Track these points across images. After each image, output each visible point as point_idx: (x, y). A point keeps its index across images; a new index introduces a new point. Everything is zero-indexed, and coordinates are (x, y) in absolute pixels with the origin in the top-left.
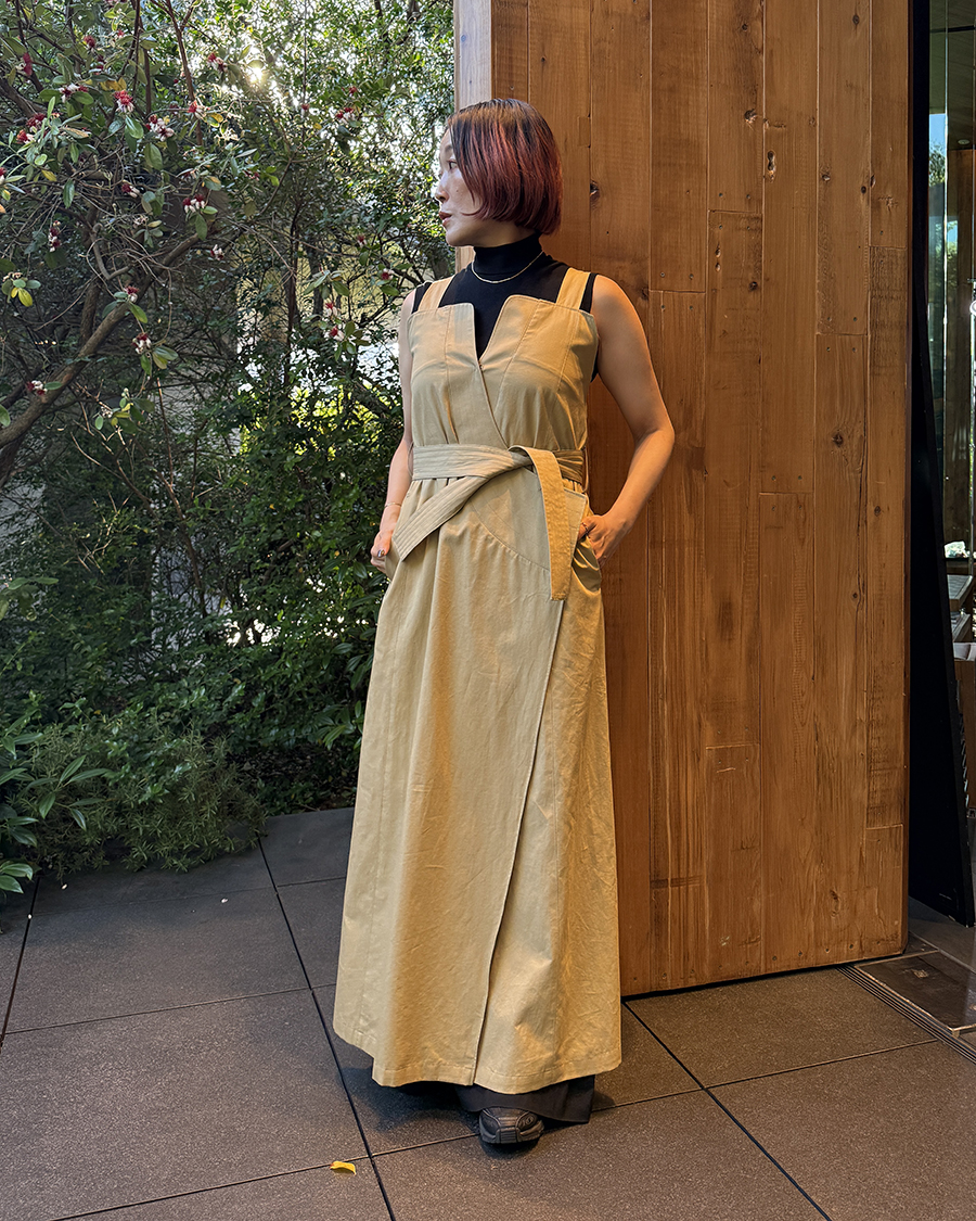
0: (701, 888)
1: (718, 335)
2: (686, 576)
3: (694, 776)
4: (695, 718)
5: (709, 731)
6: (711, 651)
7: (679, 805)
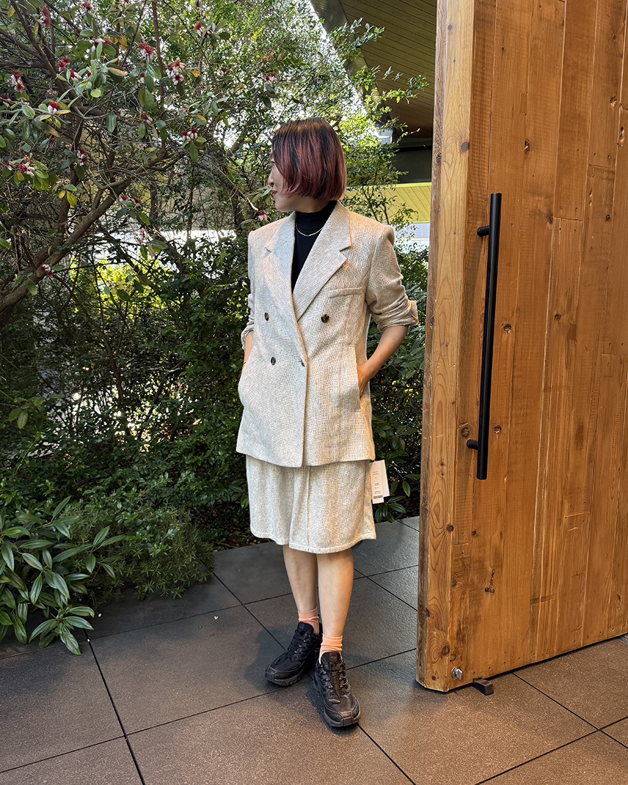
0: (556, 600)
1: (588, 250)
2: (562, 409)
3: (557, 534)
4: (560, 500)
5: (566, 506)
6: (571, 456)
7: (548, 553)
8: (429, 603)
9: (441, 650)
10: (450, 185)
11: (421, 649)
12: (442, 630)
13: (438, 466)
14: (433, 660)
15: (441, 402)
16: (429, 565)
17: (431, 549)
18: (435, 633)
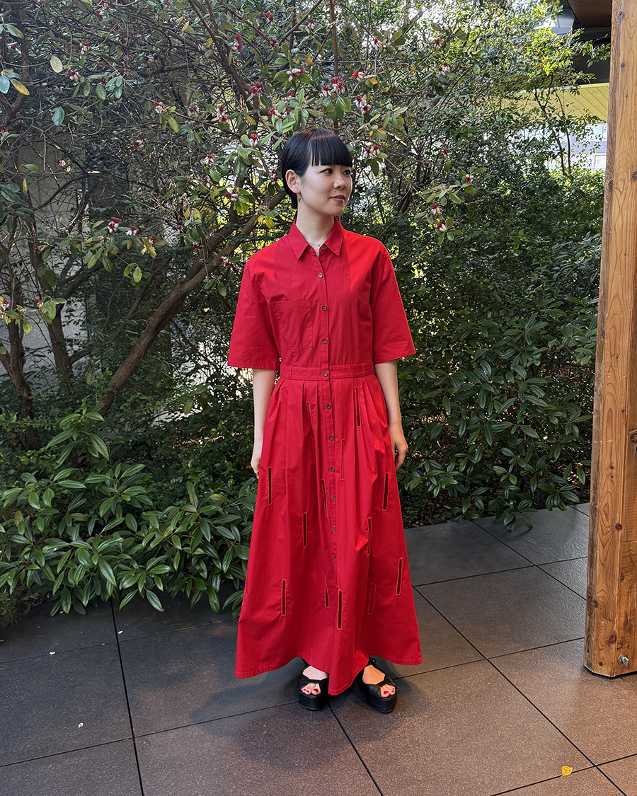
8: (597, 595)
9: (608, 639)
10: (621, 211)
11: (589, 637)
12: (610, 620)
13: (607, 469)
14: (601, 647)
15: (611, 409)
16: (598, 560)
17: (599, 545)
18: (602, 622)
